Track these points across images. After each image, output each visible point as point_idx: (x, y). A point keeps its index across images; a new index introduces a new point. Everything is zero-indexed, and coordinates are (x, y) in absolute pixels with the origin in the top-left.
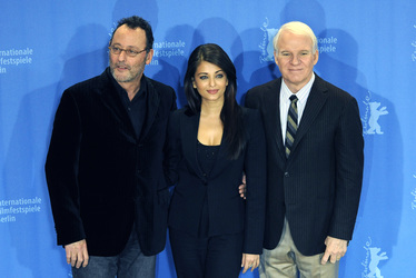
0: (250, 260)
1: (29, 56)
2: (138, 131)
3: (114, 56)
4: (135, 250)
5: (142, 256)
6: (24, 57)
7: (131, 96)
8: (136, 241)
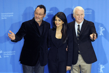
0: (68, 68)
1: (13, 14)
2: (41, 34)
3: (36, 15)
4: (39, 65)
5: (41, 66)
6: (11, 15)
7: (40, 25)
8: (40, 63)
